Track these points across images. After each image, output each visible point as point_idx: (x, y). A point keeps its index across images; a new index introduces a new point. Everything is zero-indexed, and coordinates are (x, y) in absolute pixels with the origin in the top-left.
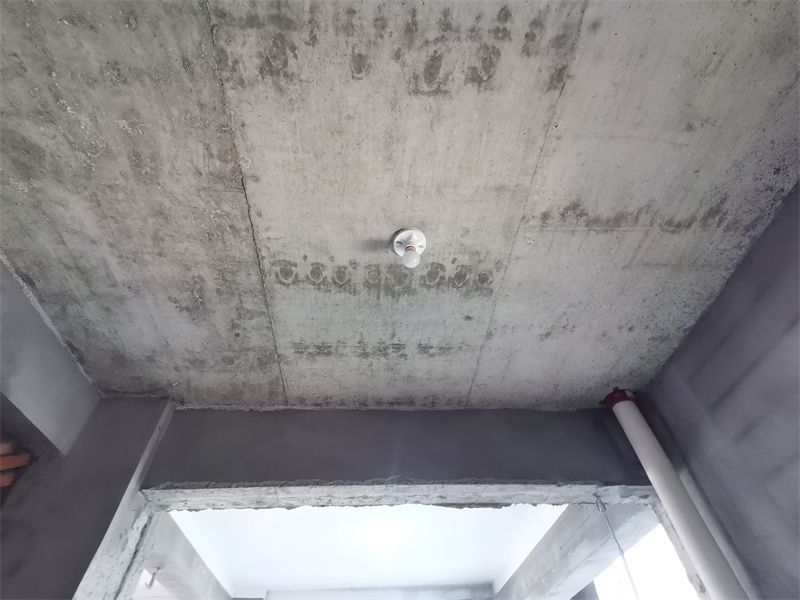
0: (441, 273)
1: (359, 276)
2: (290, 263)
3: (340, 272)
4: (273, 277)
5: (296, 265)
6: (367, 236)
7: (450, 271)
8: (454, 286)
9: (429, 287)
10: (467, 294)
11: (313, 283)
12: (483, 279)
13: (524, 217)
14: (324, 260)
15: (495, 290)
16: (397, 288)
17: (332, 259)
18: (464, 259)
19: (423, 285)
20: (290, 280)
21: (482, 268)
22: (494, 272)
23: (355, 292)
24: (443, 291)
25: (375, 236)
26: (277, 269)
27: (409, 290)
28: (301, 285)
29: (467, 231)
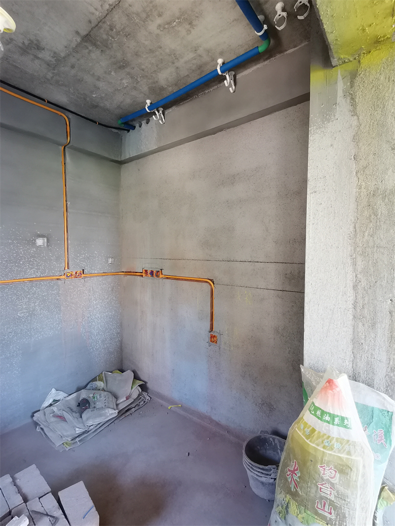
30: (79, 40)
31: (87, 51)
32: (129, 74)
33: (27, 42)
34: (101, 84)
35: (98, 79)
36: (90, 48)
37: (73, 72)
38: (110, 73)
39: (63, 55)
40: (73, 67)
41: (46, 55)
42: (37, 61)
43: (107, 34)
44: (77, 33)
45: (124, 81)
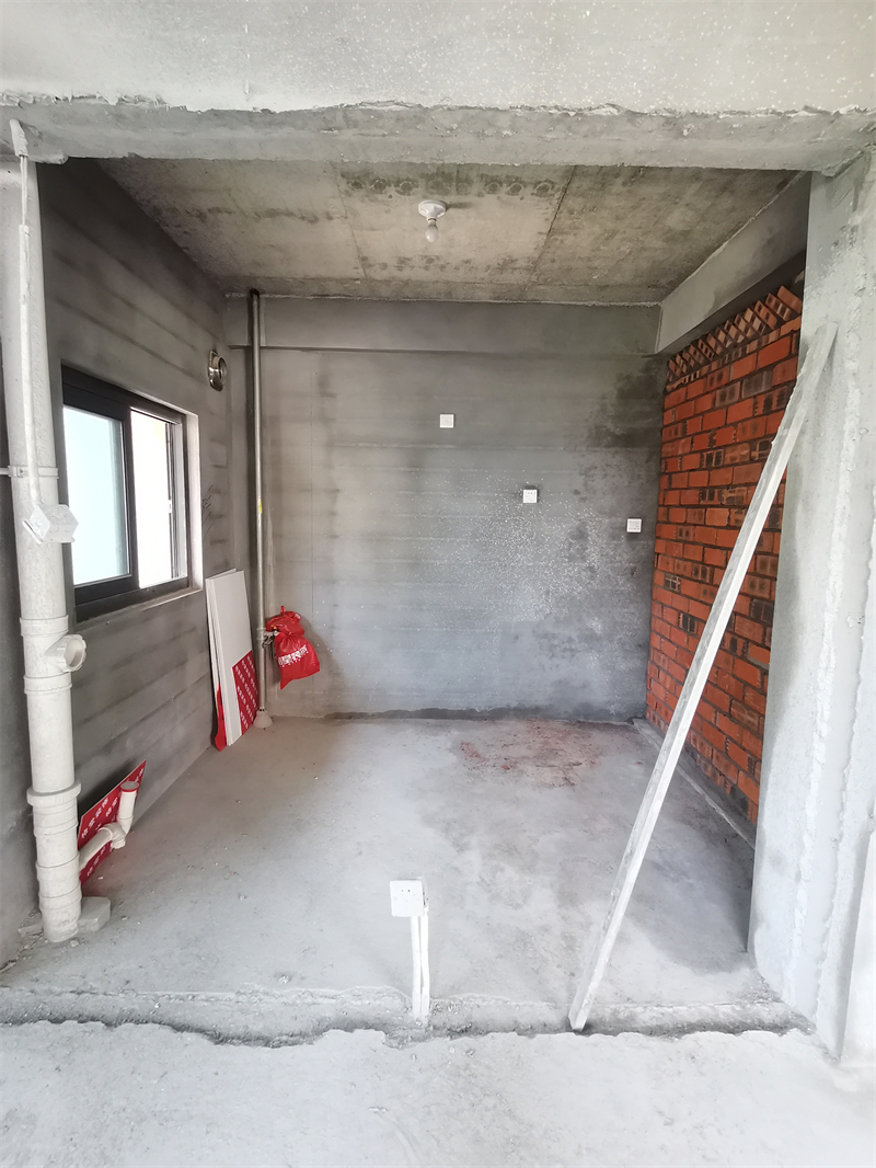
0: (399, 189)
1: (477, 187)
2: (537, 195)
3: (493, 190)
4: (557, 186)
5: (533, 194)
6: (467, 210)
7: (391, 190)
8: (384, 180)
9: (408, 179)
10: (367, 174)
11: (521, 182)
12: (357, 185)
13: (346, 218)
14: (505, 197)
15: (339, 177)
16: (440, 179)
17: (499, 198)
18: (380, 197)
19: (413, 181)
20: (541, 185)
21: (363, 192)
22: (350, 190)
23: (482, 176)
24: (393, 176)
25: (461, 210)
26: (550, 192)
27: (428, 177)
28: (534, 181)
29: (386, 212)
30: (545, 237)
31: (558, 242)
32: (623, 240)
33: (501, 263)
34: (596, 264)
35: (589, 259)
36: (560, 238)
37: (556, 265)
38: (598, 249)
39: (536, 256)
40: (553, 261)
41: (522, 263)
42: (515, 272)
43: (571, 219)
44: (540, 233)
45: (622, 249)
